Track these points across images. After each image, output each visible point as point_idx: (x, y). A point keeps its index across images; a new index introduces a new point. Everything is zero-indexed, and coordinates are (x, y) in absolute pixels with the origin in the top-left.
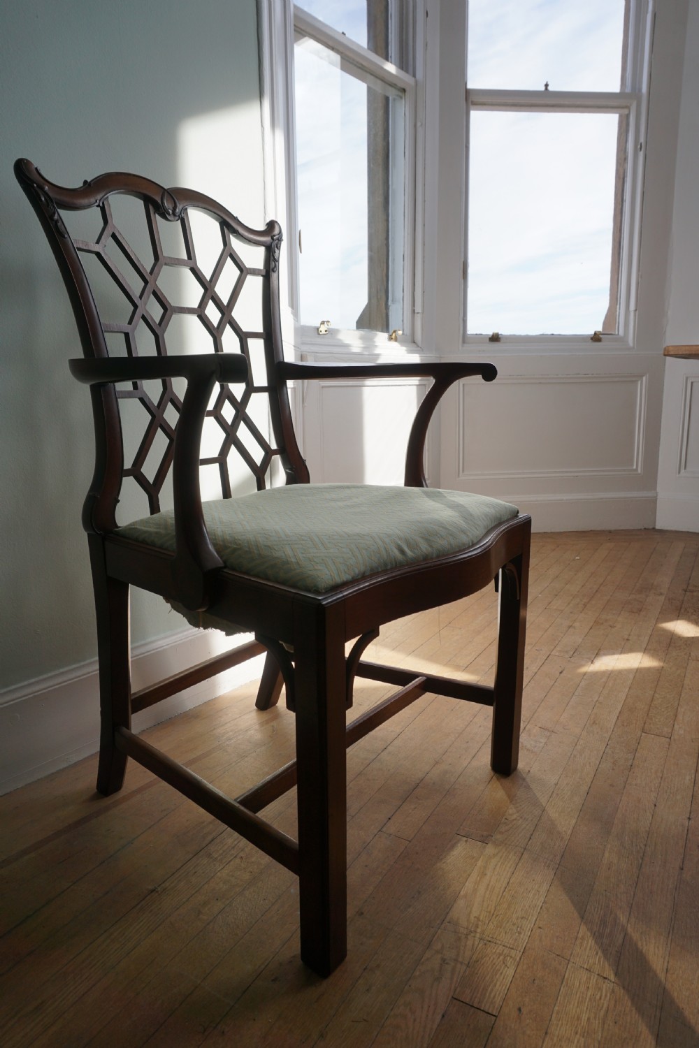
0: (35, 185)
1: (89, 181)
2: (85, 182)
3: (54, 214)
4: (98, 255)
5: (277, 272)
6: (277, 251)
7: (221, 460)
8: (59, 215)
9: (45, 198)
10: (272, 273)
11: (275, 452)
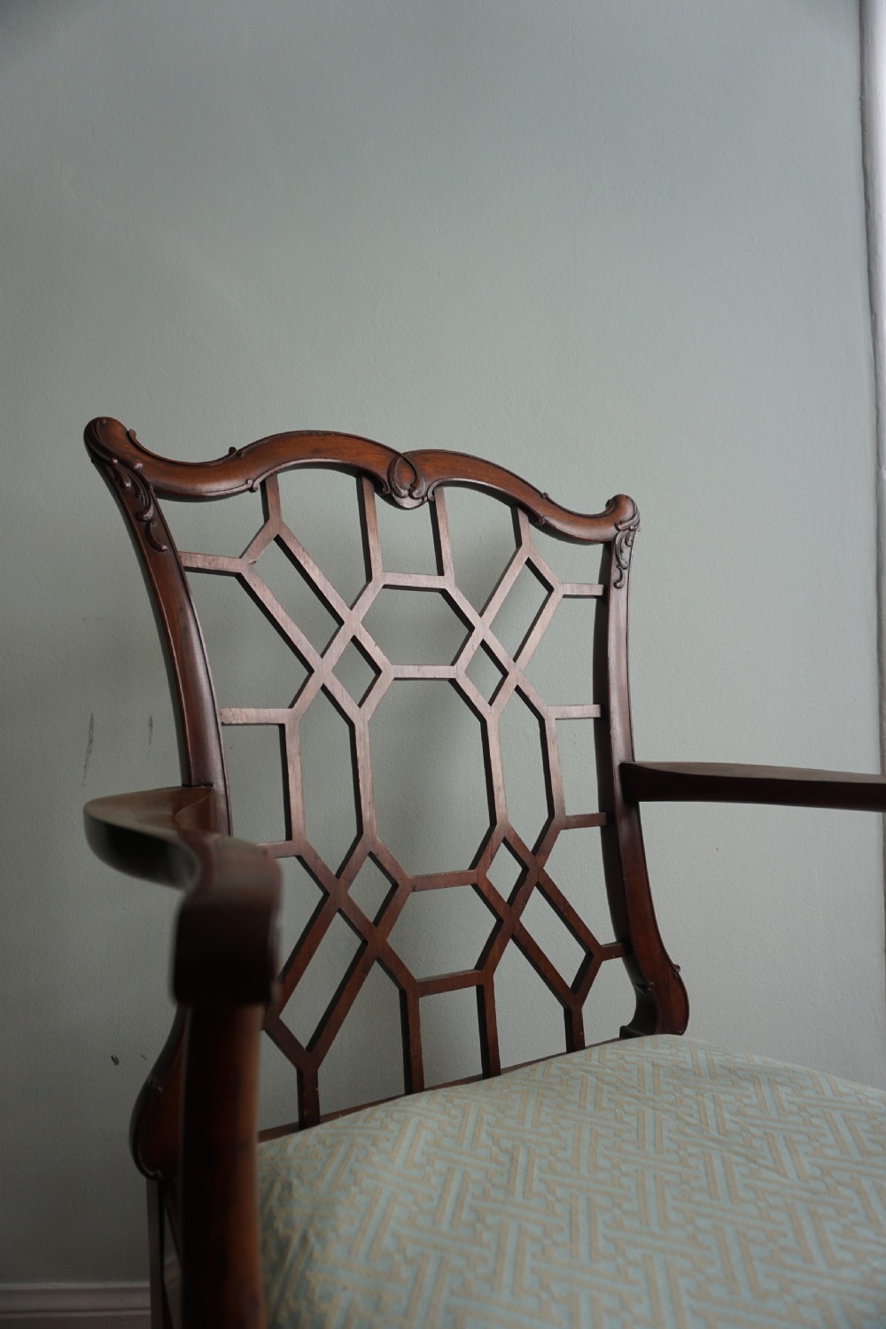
0: (116, 461)
1: (238, 449)
2: (232, 450)
3: (148, 508)
4: (239, 577)
5: (625, 587)
6: (626, 550)
7: (482, 977)
8: (157, 508)
9: (133, 483)
10: (614, 592)
11: (609, 953)
